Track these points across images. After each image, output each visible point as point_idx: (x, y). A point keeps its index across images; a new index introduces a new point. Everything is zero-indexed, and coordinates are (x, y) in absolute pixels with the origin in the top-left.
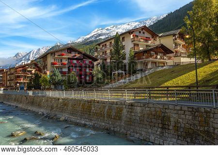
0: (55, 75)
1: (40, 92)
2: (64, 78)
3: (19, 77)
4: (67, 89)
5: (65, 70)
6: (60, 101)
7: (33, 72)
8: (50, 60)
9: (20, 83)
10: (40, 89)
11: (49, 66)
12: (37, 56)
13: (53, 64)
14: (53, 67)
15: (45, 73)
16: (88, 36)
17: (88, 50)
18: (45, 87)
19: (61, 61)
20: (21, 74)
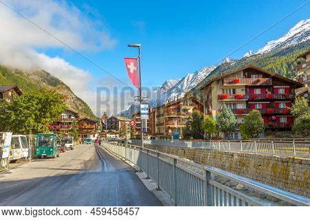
0: (224, 115)
1: (203, 143)
2: (240, 121)
4: (245, 138)
5: (240, 107)
6: (236, 157)
7: (191, 111)
8: (216, 91)
9: (172, 129)
10: (202, 138)
11: (215, 101)
12: (194, 84)
13: (221, 98)
14: (222, 103)
15: (210, 114)
16: (283, 39)
17: (285, 65)
18: (210, 135)
19: (234, 92)
20: (174, 114)
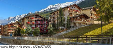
0: (28, 29)
1: (20, 37)
2: (33, 30)
3: (9, 29)
4: (34, 36)
5: (34, 26)
6: (31, 42)
7: (17, 27)
8: (26, 21)
9: (10, 33)
11: (25, 24)
12: (19, 19)
13: (27, 23)
14: (28, 25)
15: (23, 28)
16: (46, 9)
17: (46, 16)
18: (23, 35)
19: (32, 22)
20: (11, 28)
